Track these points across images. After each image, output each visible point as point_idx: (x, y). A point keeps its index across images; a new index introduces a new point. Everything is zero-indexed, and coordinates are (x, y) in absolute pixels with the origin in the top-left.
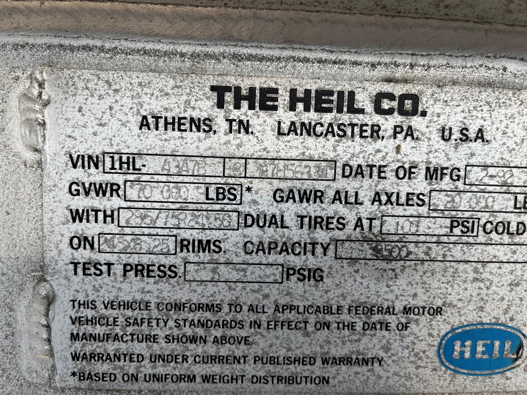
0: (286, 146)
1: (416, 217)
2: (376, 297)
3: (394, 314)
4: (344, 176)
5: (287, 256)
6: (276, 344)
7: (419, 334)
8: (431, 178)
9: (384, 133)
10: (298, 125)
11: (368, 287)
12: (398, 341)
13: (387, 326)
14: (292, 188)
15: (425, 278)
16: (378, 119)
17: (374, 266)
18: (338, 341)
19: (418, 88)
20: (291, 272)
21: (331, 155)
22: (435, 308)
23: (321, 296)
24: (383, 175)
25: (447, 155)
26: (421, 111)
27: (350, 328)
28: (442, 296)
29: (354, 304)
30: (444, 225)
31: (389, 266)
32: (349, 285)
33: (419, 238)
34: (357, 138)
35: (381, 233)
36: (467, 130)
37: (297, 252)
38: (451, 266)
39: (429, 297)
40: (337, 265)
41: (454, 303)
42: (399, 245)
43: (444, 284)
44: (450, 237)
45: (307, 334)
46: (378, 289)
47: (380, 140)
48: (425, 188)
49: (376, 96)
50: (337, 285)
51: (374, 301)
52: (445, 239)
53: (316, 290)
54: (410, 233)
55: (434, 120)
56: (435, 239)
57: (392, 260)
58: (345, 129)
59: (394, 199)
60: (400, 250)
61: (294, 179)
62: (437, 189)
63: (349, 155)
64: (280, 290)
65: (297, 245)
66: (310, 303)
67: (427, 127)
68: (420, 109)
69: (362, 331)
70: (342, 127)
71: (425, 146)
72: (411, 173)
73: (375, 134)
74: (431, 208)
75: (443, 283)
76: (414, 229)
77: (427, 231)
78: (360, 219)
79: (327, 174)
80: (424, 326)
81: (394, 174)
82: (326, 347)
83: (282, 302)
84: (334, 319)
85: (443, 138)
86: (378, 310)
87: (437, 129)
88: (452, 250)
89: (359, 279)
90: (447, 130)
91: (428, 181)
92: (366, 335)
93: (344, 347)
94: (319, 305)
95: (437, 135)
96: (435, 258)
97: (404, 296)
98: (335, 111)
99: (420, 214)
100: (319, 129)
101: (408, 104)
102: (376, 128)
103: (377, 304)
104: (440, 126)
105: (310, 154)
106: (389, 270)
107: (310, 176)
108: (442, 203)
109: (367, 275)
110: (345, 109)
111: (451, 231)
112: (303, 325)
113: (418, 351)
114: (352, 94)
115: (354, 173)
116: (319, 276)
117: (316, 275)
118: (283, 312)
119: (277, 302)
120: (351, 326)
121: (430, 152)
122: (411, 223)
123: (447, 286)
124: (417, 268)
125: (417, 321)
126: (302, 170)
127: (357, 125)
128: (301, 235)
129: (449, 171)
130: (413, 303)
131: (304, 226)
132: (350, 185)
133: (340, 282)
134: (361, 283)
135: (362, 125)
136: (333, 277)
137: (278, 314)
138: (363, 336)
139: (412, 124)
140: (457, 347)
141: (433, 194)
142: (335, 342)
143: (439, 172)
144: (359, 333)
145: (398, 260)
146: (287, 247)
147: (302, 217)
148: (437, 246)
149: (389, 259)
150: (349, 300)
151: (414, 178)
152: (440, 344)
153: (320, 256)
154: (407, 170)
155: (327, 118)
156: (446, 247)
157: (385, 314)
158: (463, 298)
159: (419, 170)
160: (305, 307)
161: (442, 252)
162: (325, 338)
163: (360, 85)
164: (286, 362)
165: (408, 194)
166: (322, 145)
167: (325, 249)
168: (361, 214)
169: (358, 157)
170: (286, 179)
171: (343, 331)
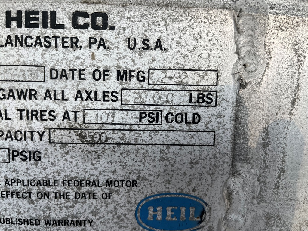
0: (5, 55)
1: (111, 110)
2: (84, 173)
3: (98, 186)
4: (52, 78)
5: (11, 142)
6: (9, 209)
7: (119, 202)
8: (122, 79)
9: (81, 44)
10: (13, 38)
11: (77, 165)
12: (104, 207)
13: (94, 196)
14: (11, 88)
15: (121, 158)
16: (76, 33)
17: (80, 148)
18: (56, 207)
19: (106, 8)
20: (16, 154)
21: (40, 62)
22: (132, 182)
23: (41, 172)
24: (82, 77)
25: (133, 61)
26: (110, 26)
27: (65, 197)
28: (137, 172)
29: (67, 179)
30: (134, 116)
31: (93, 149)
32: (62, 164)
33: (115, 127)
34: (60, 48)
35: (84, 123)
36: (148, 41)
37: (19, 138)
38: (142, 148)
39: (126, 173)
40: (51, 148)
41: (146, 177)
42: (100, 132)
43: (137, 163)
44: (140, 126)
45: (32, 202)
46: (85, 167)
47: (78, 49)
48: (117, 87)
49: (73, 14)
50: (52, 164)
51: (83, 176)
52: (136, 127)
53: (36, 168)
54: (107, 123)
55: (121, 33)
56: (128, 127)
57: (95, 144)
58: (50, 41)
59: (92, 95)
60: (100, 136)
61: (13, 81)
62: (127, 88)
63: (55, 62)
64: (9, 168)
65: (19, 133)
66: (32, 178)
67: (116, 38)
68: (109, 24)
69: (74, 200)
70: (47, 39)
71: (115, 54)
72: (105, 75)
73: (74, 45)
74: (123, 103)
75: (136, 161)
76: (110, 120)
77: (121, 121)
78: (66, 112)
79: (38, 76)
80: (123, 195)
81: (91, 76)
82: (47, 212)
83: (11, 177)
84: (52, 190)
85: (129, 47)
86: (86, 183)
87: (124, 40)
88: (142, 136)
89: (69, 159)
90: (132, 40)
91: (119, 82)
92: (78, 202)
93: (61, 211)
94: (39, 179)
95: (124, 45)
96: (129, 142)
97: (106, 172)
98: (41, 26)
99: (114, 108)
100: (29, 41)
101: (99, 21)
102: (74, 40)
103: (85, 179)
104: (126, 38)
105: (23, 61)
106: (93, 152)
107: (25, 78)
108: (131, 99)
109: (75, 156)
110: (49, 25)
111: (140, 121)
112: (28, 195)
113: (120, 214)
114: (53, 13)
115: (59, 75)
116: (38, 157)
117: (36, 156)
118: (12, 185)
119: (7, 177)
120: (66, 196)
121: (120, 58)
122: (108, 114)
123: (139, 164)
124: (115, 150)
125: (117, 191)
126: (18, 73)
127: (59, 37)
128: (21, 125)
129: (136, 73)
130: (113, 177)
131: (23, 118)
132: (57, 85)
133: (55, 161)
134: (71, 162)
135: (63, 38)
136: (48, 157)
137: (8, 186)
138: (76, 204)
139: (104, 36)
140: (151, 211)
141: (124, 91)
142: (54, 208)
143: (128, 74)
144: (73, 201)
145: (99, 144)
146: (11, 134)
147: (21, 111)
148: (130, 133)
149: (92, 143)
150: (62, 175)
151: (108, 79)
152: (137, 209)
153: (37, 141)
154: (102, 73)
155: (35, 32)
156: (137, 133)
157: (92, 186)
158: (153, 173)
159: (112, 73)
160: (28, 180)
161: (134, 138)
162: (46, 205)
163: (60, 6)
164: (18, 222)
165: (104, 92)
166: (33, 54)
167: (41, 136)
168: (67, 108)
169: (62, 63)
170: (6, 81)
171: (59, 199)
